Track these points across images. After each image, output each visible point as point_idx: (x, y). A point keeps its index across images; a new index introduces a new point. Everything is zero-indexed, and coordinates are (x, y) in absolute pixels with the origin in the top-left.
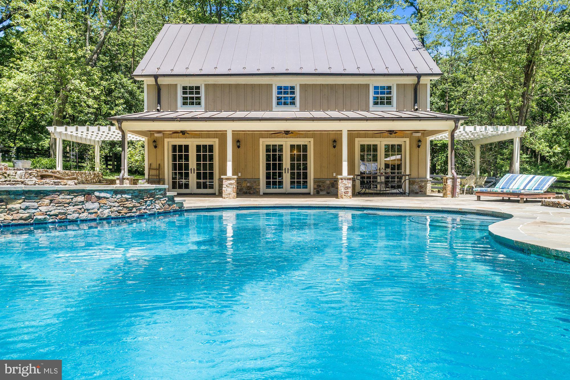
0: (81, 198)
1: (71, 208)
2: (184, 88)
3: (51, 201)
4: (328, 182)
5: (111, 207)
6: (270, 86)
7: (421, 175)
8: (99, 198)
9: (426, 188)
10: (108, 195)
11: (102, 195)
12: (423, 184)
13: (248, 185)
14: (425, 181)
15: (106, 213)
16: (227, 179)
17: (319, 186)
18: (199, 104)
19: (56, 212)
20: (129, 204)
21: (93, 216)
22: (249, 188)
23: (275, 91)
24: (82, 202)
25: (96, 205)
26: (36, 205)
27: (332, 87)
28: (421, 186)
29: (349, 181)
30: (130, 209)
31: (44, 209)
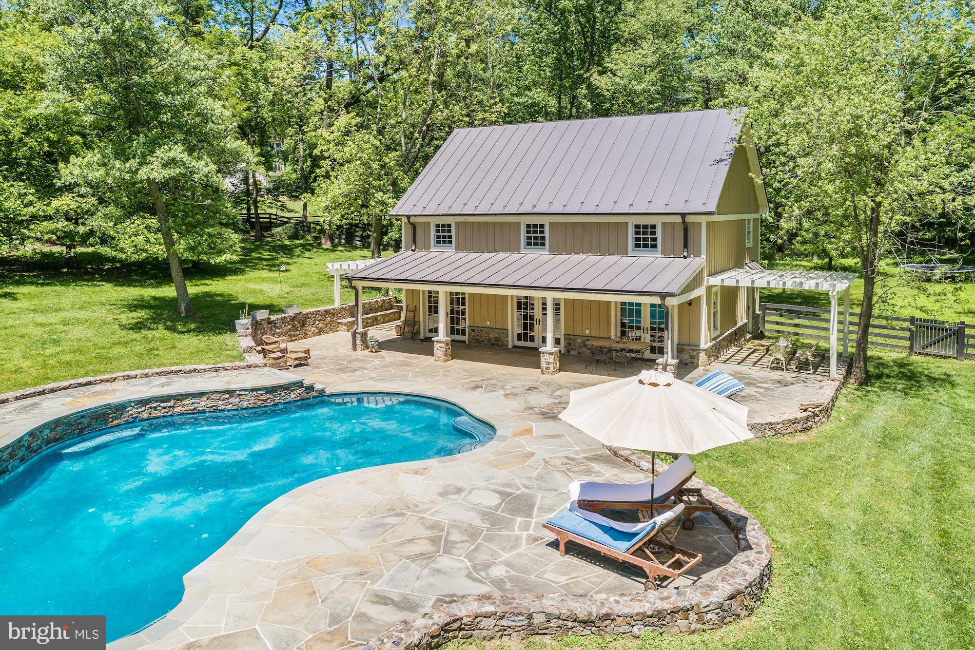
0: (227, 396)
1: (221, 402)
2: (438, 226)
3: (208, 399)
4: (579, 340)
5: (249, 400)
6: (518, 224)
7: (693, 341)
8: (239, 395)
9: (698, 359)
10: (246, 393)
11: (242, 393)
12: (695, 354)
13: (496, 335)
14: (697, 350)
15: (245, 404)
16: (438, 342)
17: (569, 344)
18: (450, 242)
19: (211, 405)
20: (263, 398)
21: (236, 407)
22: (497, 339)
23: (523, 230)
24: (228, 399)
25: (238, 400)
26: (199, 401)
27: (584, 225)
28: (691, 356)
29: (551, 356)
30: (265, 401)
31: (203, 403)
